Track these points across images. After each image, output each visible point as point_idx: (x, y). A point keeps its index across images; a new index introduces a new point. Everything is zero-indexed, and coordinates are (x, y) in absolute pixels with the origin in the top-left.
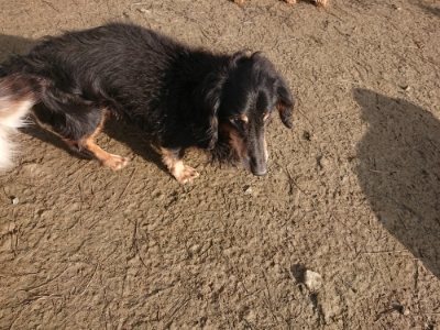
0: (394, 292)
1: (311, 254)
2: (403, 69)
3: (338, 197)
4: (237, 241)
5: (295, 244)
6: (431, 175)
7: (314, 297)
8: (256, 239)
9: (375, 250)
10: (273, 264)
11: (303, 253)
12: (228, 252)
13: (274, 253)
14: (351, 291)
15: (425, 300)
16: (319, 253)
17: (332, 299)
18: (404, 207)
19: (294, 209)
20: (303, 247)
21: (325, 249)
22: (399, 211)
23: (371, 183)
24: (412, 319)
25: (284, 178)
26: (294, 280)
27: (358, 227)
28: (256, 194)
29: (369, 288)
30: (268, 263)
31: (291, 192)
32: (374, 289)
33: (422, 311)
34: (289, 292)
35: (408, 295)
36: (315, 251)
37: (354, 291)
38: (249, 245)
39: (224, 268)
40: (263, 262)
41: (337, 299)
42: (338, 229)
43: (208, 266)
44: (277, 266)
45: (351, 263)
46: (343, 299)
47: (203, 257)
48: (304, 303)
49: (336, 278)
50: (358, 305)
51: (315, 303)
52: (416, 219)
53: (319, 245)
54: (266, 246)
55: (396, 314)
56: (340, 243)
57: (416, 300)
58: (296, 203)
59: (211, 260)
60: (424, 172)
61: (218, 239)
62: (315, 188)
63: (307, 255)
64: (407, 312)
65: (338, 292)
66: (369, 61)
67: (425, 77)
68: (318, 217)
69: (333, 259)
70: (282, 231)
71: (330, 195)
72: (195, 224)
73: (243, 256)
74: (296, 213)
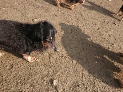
0: (77, 81)
1: (55, 75)
2: (78, 22)
3: (62, 58)
4: (33, 76)
5: (51, 73)
6: (85, 49)
7: (56, 87)
8: (39, 74)
9: (72, 70)
10: (44, 81)
11: (53, 76)
12: (30, 80)
13: (44, 77)
14: (66, 84)
15: (85, 82)
16: (57, 75)
17: (60, 87)
18: (79, 58)
19: (50, 63)
20: (53, 74)
21: (59, 73)
22: (77, 59)
23: (70, 53)
24: (82, 88)
25: (48, 55)
26: (50, 84)
27: (67, 65)
28: (39, 61)
29: (71, 82)
30: (43, 81)
31: (50, 59)
32: (72, 82)
33: (84, 85)
34: (49, 88)
35: (81, 81)
36: (56, 74)
37: (67, 83)
38: (37, 76)
39: (29, 85)
40: (41, 81)
41: (62, 87)
42: (62, 67)
43: (24, 86)
44: (45, 81)
45: (66, 76)
46: (63, 87)
47: (22, 83)
48: (53, 90)
49: (62, 81)
50: (68, 87)
51: (56, 89)
52: (82, 61)
53: (57, 72)
54: (42, 76)
55: (78, 87)
56: (63, 70)
57: (82, 82)
58: (51, 61)
59: (25, 84)
60: (83, 48)
61: (27, 77)
62: (56, 56)
63: (54, 76)
64: (80, 86)
65: (62, 85)
66: (70, 20)
67: (83, 24)
68: (57, 64)
69: (61, 76)
70: (47, 70)
71: (60, 57)
72: (19, 74)
73: (35, 81)
74: (51, 64)
